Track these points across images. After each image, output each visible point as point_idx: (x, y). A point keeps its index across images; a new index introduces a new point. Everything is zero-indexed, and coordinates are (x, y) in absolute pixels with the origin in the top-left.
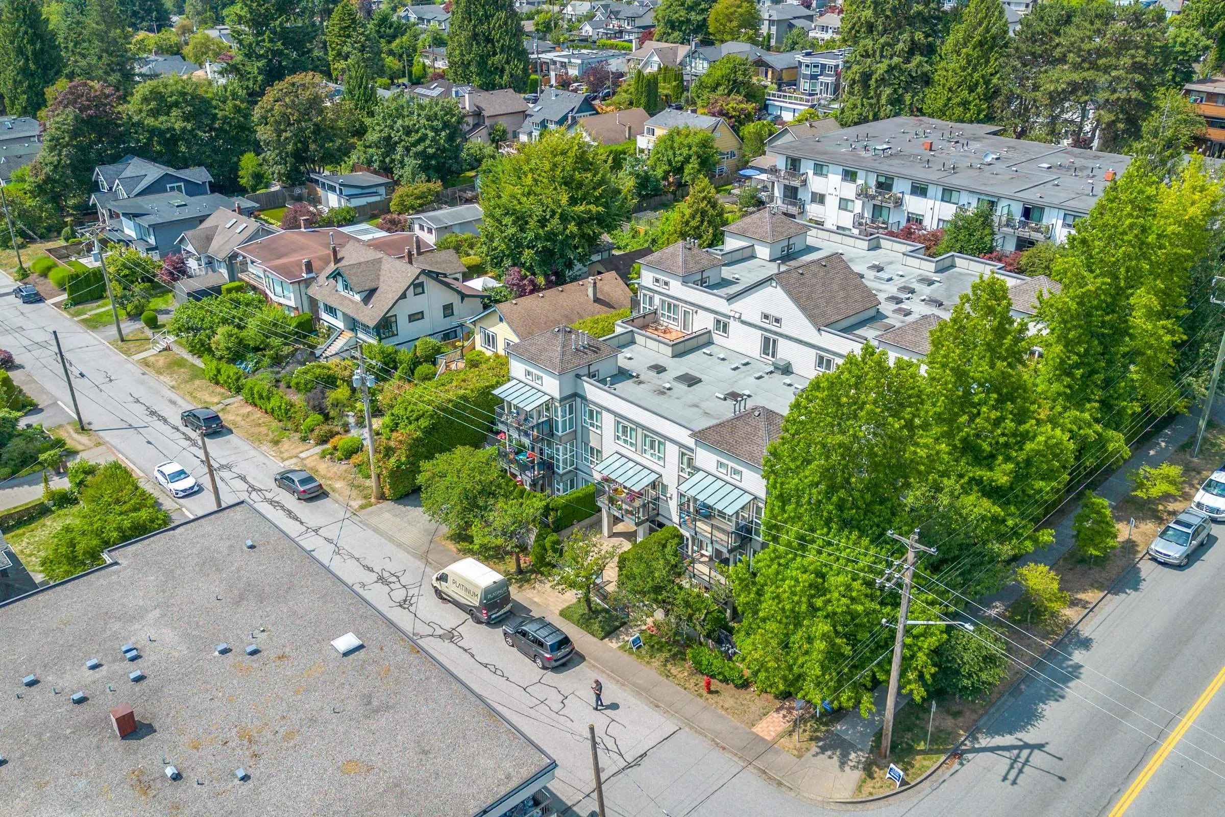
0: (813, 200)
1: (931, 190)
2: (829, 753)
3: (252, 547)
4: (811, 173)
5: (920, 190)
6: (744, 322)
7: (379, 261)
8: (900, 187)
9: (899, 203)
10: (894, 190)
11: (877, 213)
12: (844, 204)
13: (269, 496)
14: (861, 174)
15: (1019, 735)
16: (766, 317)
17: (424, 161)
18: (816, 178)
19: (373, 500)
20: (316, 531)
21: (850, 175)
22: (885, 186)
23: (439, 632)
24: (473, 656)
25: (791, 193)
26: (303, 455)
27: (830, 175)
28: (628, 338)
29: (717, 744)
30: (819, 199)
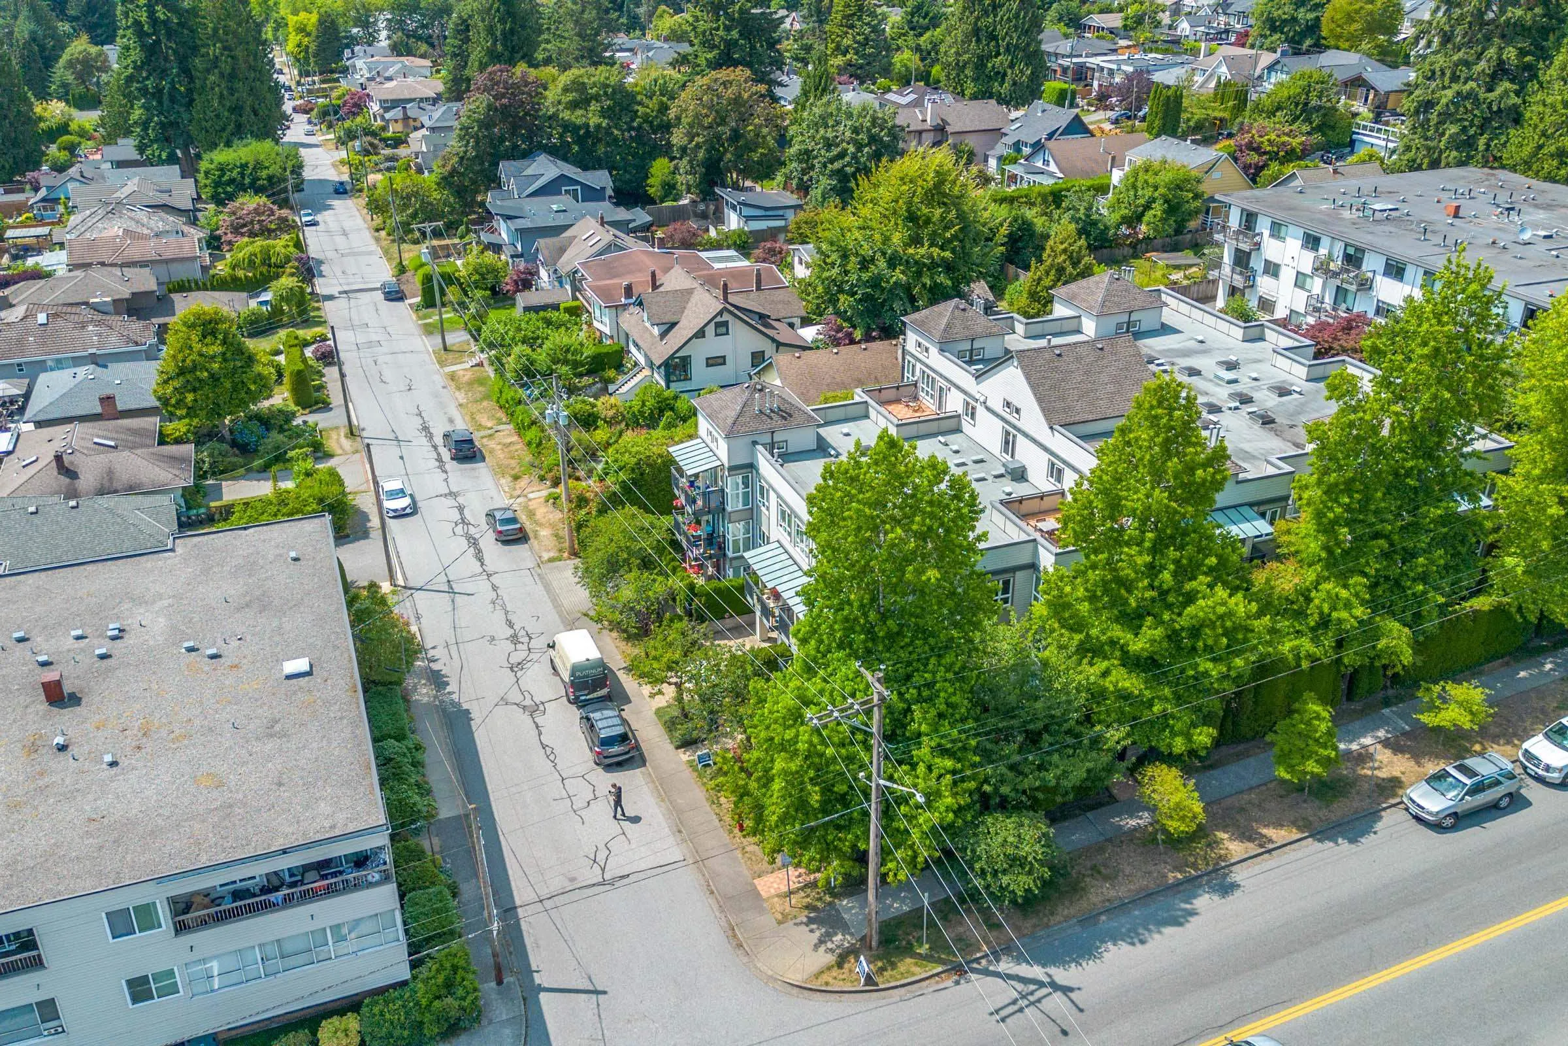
0: (1266, 271)
1: (1410, 272)
3: (296, 559)
4: (1266, 233)
5: (1395, 270)
6: (988, 409)
8: (1372, 264)
9: (1366, 285)
10: (1364, 268)
11: (1340, 298)
12: (1300, 281)
13: (472, 530)
14: (1325, 242)
16: (1008, 404)
17: (840, 181)
18: (1272, 241)
19: (566, 555)
20: (489, 575)
21: (1312, 242)
22: (1353, 259)
23: (528, 702)
24: (540, 734)
25: (1242, 260)
26: (531, 496)
27: (1288, 239)
30: (1272, 269)
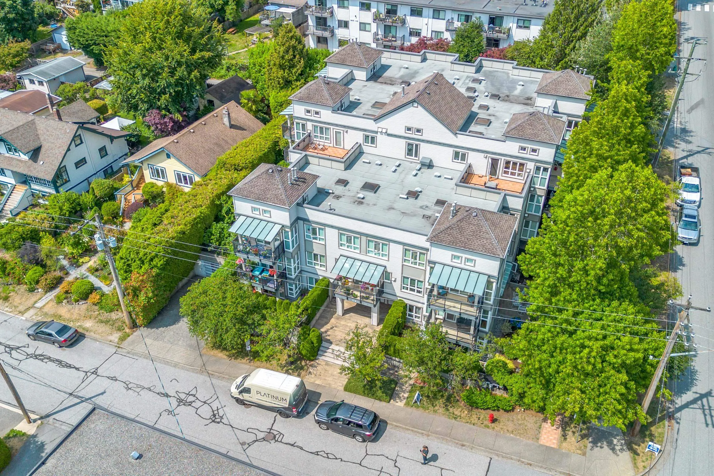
0: (340, 26)
1: (425, 11)
2: (599, 444)
3: (140, 457)
4: (335, 6)
5: (416, 12)
6: (389, 135)
7: (33, 122)
8: (403, 11)
9: (403, 22)
10: (398, 14)
11: (387, 32)
12: (363, 27)
13: (30, 351)
14: (374, 4)
15: (694, 389)
16: (409, 129)
17: (7, 24)
18: (341, 10)
19: (127, 330)
20: (95, 372)
21: (365, 6)
22: (391, 12)
23: (261, 435)
24: (301, 448)
25: (322, 22)
26: (39, 305)
27: (350, 7)
28: (303, 161)
29: (523, 462)
30: (345, 24)
